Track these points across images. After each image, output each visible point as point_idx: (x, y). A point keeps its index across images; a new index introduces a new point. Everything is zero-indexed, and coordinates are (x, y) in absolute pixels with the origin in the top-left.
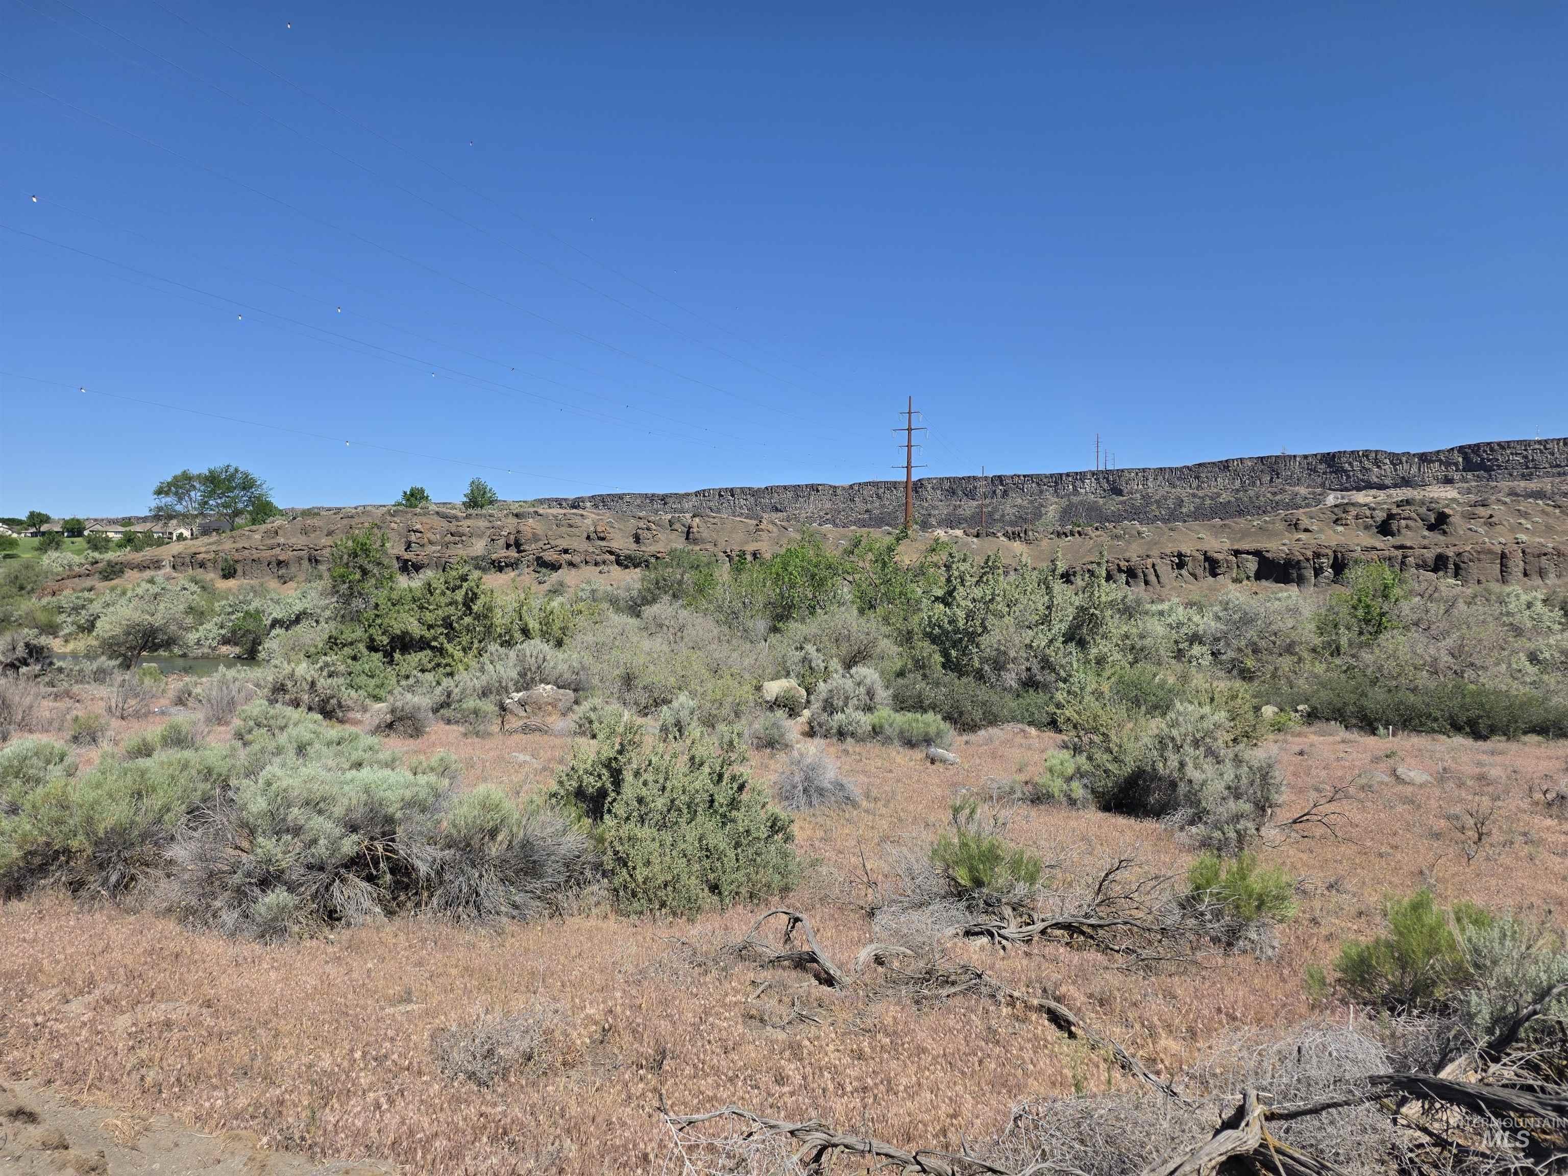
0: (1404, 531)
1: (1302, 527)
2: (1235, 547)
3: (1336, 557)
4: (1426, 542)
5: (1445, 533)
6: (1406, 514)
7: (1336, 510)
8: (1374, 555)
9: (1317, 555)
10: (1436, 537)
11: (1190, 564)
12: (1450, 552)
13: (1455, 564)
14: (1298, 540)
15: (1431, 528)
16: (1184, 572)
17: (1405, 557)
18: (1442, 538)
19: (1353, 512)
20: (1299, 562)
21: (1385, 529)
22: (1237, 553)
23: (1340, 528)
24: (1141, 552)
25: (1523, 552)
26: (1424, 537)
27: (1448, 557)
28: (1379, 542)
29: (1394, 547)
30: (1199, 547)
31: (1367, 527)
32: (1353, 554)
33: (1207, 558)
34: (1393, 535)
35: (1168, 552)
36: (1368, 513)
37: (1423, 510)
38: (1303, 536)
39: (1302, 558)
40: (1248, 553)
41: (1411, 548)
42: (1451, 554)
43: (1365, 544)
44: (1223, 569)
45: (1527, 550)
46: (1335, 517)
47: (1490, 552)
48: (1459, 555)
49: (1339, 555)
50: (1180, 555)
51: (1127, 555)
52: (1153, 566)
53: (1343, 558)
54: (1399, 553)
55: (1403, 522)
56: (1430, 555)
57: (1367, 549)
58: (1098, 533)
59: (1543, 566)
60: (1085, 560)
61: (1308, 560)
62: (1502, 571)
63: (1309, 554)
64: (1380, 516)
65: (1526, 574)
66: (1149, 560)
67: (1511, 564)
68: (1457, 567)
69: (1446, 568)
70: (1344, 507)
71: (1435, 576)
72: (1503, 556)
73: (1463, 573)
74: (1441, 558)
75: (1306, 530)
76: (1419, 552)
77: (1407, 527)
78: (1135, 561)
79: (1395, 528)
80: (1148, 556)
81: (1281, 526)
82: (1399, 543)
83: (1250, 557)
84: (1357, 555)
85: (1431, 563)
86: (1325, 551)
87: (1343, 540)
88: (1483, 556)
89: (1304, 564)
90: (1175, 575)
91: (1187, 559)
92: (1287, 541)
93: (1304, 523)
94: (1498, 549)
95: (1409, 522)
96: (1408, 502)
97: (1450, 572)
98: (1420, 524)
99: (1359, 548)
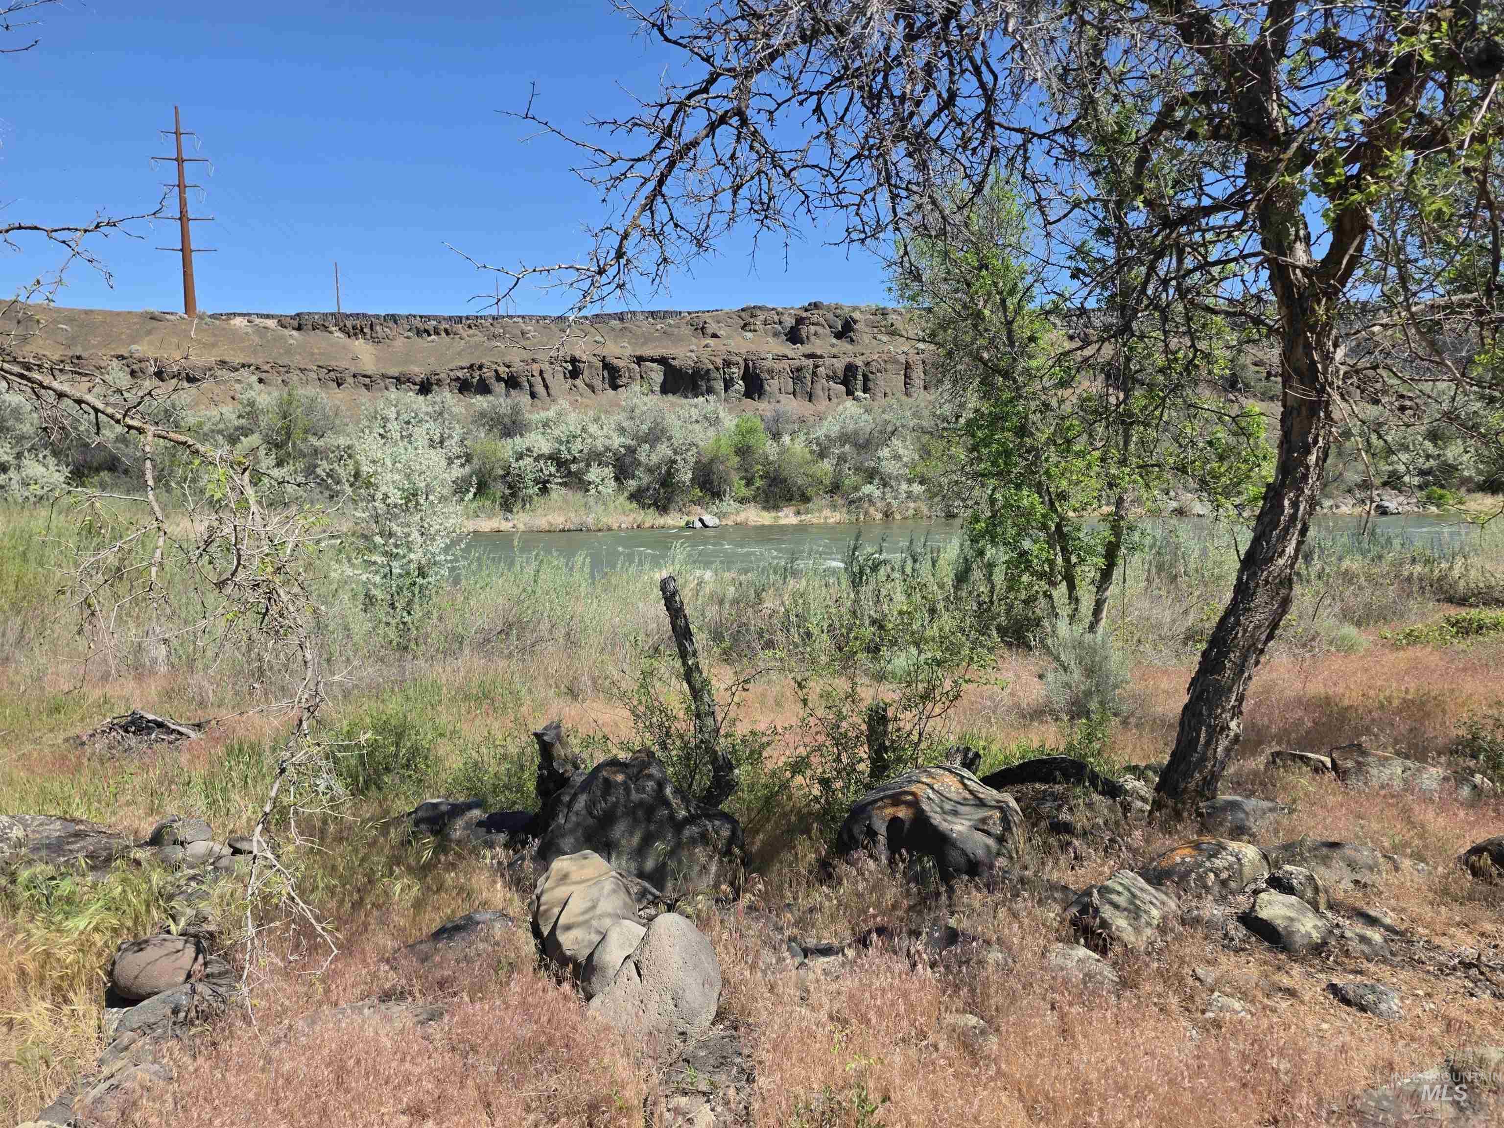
0: (812, 338)
1: (709, 331)
2: (638, 353)
3: (747, 367)
4: (834, 351)
5: (852, 341)
6: (814, 319)
7: (743, 314)
8: (785, 364)
9: (728, 364)
10: (843, 346)
11: (586, 373)
12: (858, 362)
13: (864, 376)
14: (706, 346)
15: (839, 336)
16: (579, 382)
17: (816, 366)
18: (850, 347)
19: (762, 317)
20: (708, 371)
21: (794, 336)
22: (640, 360)
23: (749, 335)
24: (525, 356)
25: (925, 363)
26: (833, 346)
27: (858, 367)
28: (788, 349)
29: (804, 355)
30: (596, 352)
31: (776, 335)
32: (765, 362)
33: (606, 366)
34: (802, 343)
35: (559, 356)
36: (776, 318)
37: (830, 316)
38: (711, 341)
39: (711, 367)
40: (653, 360)
41: (821, 357)
42: (860, 364)
43: (775, 351)
44: (624, 380)
45: (928, 362)
46: (742, 324)
47: (896, 362)
48: (867, 364)
49: (751, 364)
50: (574, 361)
51: (507, 360)
52: (541, 372)
53: (755, 368)
54: (811, 362)
55: (812, 328)
56: (839, 365)
57: (778, 358)
58: (471, 332)
60: (453, 365)
61: (717, 369)
62: (906, 383)
63: (719, 362)
64: (789, 322)
65: (926, 389)
66: (535, 366)
67: (914, 375)
68: (866, 378)
69: (855, 379)
70: (751, 311)
71: (843, 388)
72: (908, 367)
73: (871, 385)
74: (850, 369)
75: (714, 336)
76: (828, 361)
77: (816, 334)
78: (518, 366)
79: (804, 335)
80: (533, 360)
81: (687, 331)
82: (809, 352)
83: (655, 365)
84: (769, 364)
85: (840, 374)
86: (735, 359)
87: (753, 348)
88: (889, 366)
89: (714, 374)
90: (568, 386)
91: (581, 365)
92: (694, 348)
93: (712, 327)
94: (902, 358)
95: (818, 328)
96: (816, 306)
97: (859, 384)
98: (828, 330)
99: (770, 356)
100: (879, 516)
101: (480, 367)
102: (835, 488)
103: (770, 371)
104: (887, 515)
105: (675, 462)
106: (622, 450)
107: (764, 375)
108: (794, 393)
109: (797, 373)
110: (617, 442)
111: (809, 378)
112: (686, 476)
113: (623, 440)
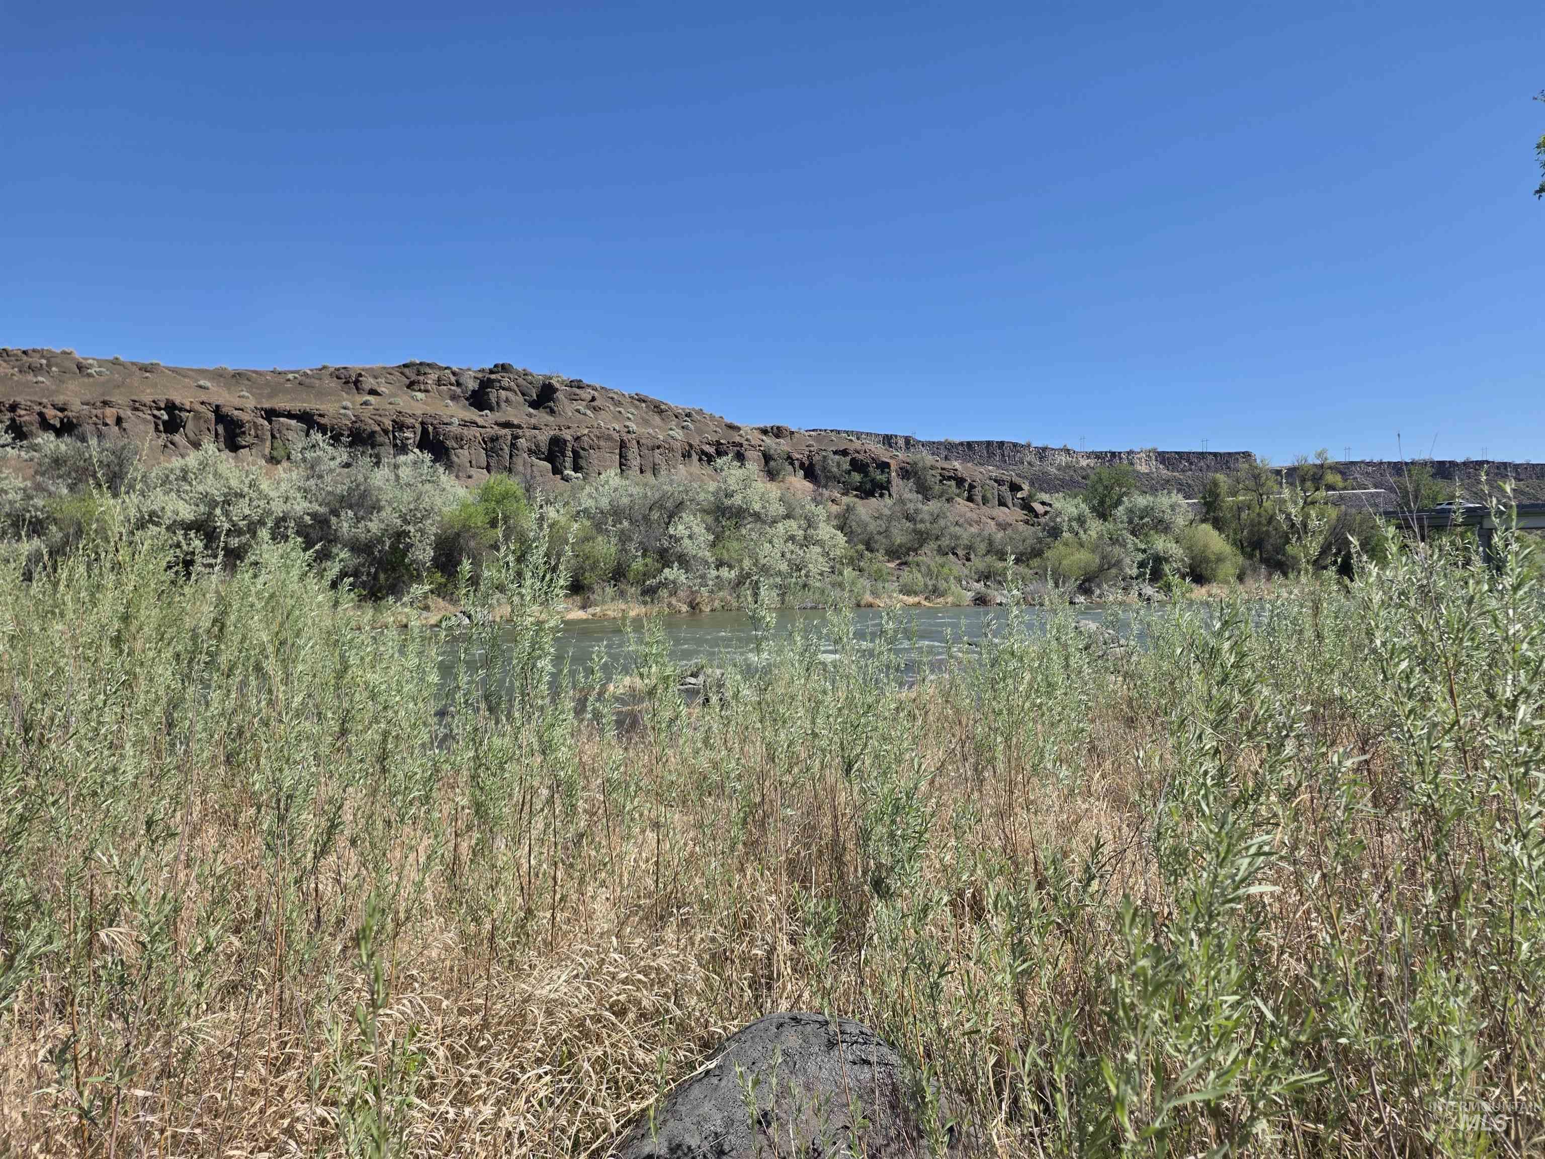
0: (503, 405)
1: (367, 387)
2: (267, 405)
3: (425, 432)
4: (533, 421)
5: (552, 412)
6: (505, 382)
7: (406, 371)
8: (475, 431)
9: (399, 426)
10: (541, 416)
11: (190, 425)
12: (567, 435)
13: (574, 451)
14: (366, 403)
15: (535, 405)
16: (177, 438)
17: (515, 437)
18: (549, 418)
19: (433, 376)
20: (373, 433)
21: (479, 400)
22: (270, 414)
23: (420, 395)
24: (88, 397)
25: (638, 442)
26: (530, 415)
27: (565, 441)
28: (472, 414)
29: (497, 424)
30: (204, 398)
31: (454, 398)
32: (449, 428)
33: (220, 416)
34: (491, 409)
35: (147, 399)
36: (453, 379)
37: (520, 381)
38: (371, 398)
39: (377, 428)
40: (290, 416)
41: (519, 427)
42: (569, 438)
43: (461, 416)
44: (249, 439)
45: (642, 441)
46: (407, 382)
47: (609, 438)
48: (577, 439)
49: (430, 429)
50: (171, 407)
51: (60, 399)
52: (119, 421)
53: (437, 434)
54: (507, 431)
55: (503, 394)
56: (544, 437)
57: (465, 424)
59: (657, 461)
61: (386, 432)
62: (621, 464)
63: (388, 424)
64: (472, 385)
65: (642, 472)
66: (108, 411)
67: (630, 455)
68: (576, 456)
69: (564, 455)
70: (420, 368)
71: (549, 466)
72: (623, 445)
73: (583, 463)
74: (557, 443)
75: (373, 392)
76: (529, 433)
77: (507, 401)
78: (76, 408)
79: (494, 401)
80: (105, 403)
81: (334, 384)
82: (503, 420)
83: (293, 422)
84: (455, 429)
85: (544, 449)
86: (410, 421)
87: (430, 410)
88: (602, 443)
89: (381, 438)
90: (161, 442)
91: (184, 415)
92: (349, 405)
93: (369, 382)
94: (616, 436)
95: (510, 395)
96: (504, 368)
97: (569, 462)
98: (520, 398)
99: (456, 421)
100: (685, 608)
101: (13, 408)
102: (618, 574)
103: (459, 439)
104: (694, 606)
105: (407, 534)
106: (307, 518)
107: (450, 443)
108: (488, 468)
109: (491, 445)
110: (300, 506)
111: (507, 449)
112: (424, 553)
113: (306, 504)
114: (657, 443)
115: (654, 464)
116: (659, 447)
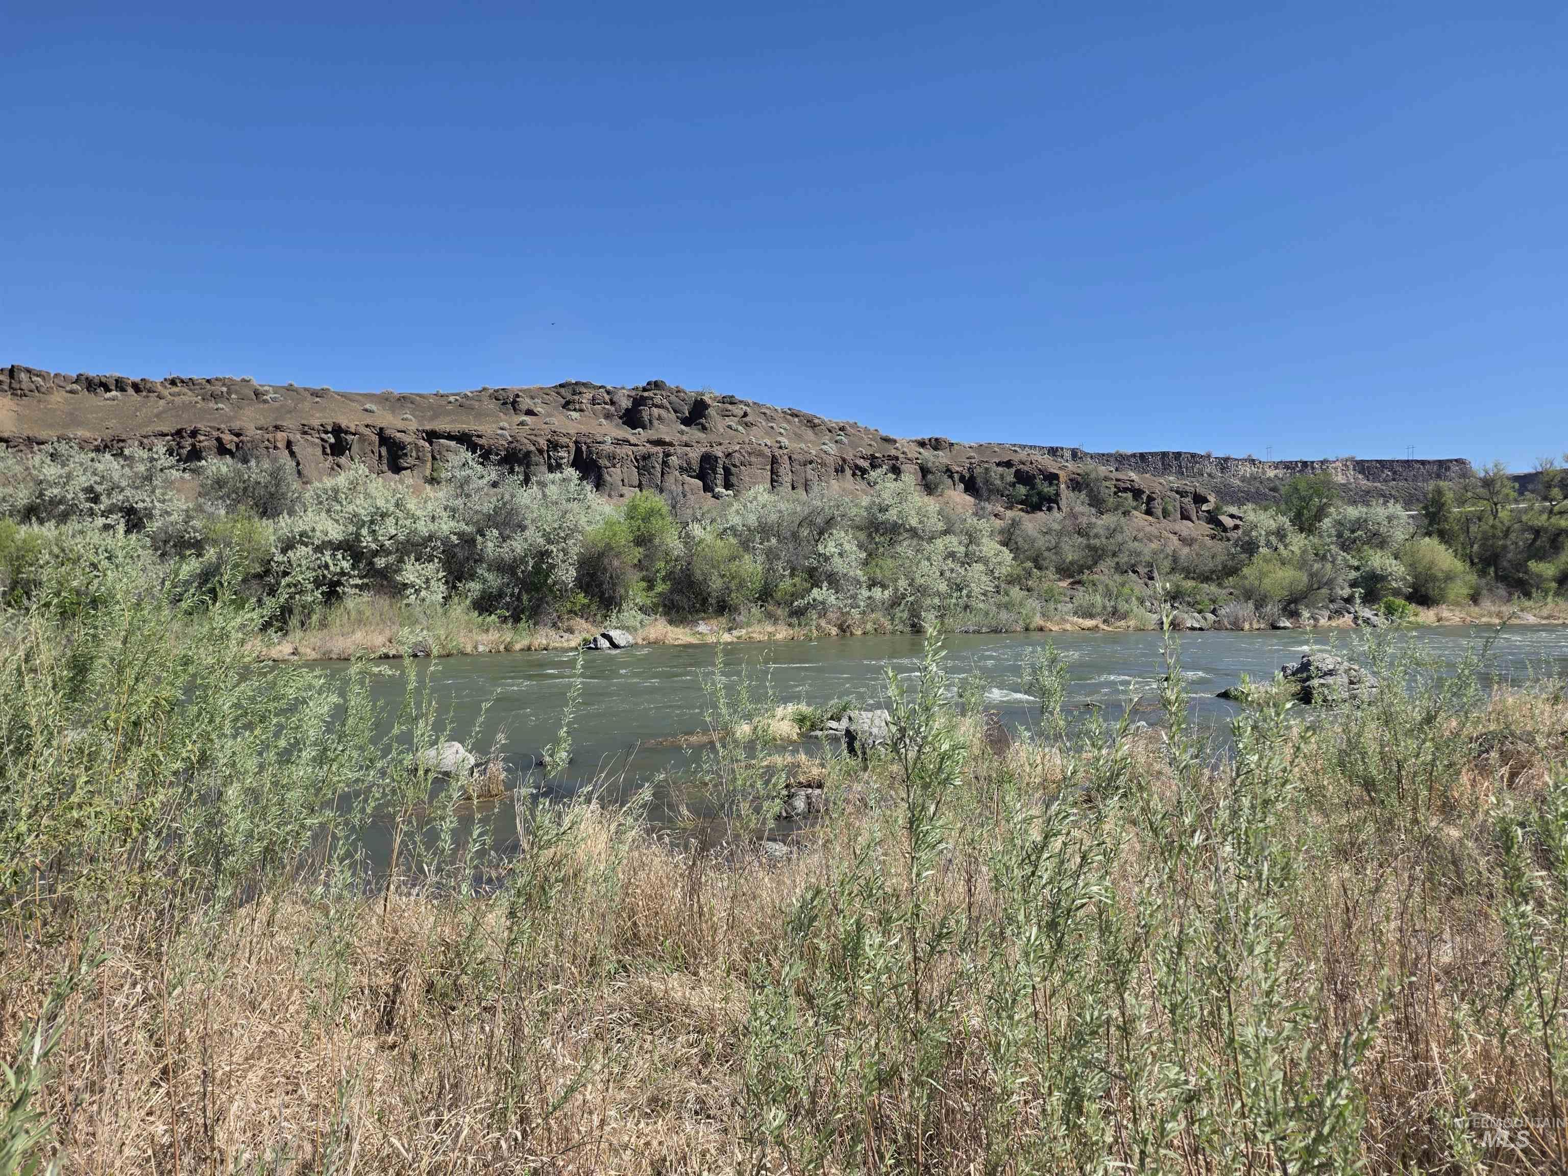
0: (656, 422)
1: (523, 407)
2: (428, 427)
3: (578, 451)
4: (685, 438)
5: (704, 428)
6: (658, 400)
7: (562, 390)
8: (628, 450)
9: (554, 445)
10: (693, 434)
11: (355, 448)
12: (718, 452)
13: (726, 469)
14: (522, 423)
15: (686, 422)
16: (343, 460)
17: (667, 455)
18: (701, 435)
19: (588, 395)
20: (528, 454)
21: (632, 418)
22: (431, 436)
23: (575, 415)
24: (262, 422)
25: (790, 458)
26: (682, 433)
27: (716, 458)
28: (626, 433)
29: (649, 441)
30: (369, 422)
31: (608, 416)
32: (602, 447)
33: (384, 439)
34: (644, 427)
35: (316, 423)
36: (607, 398)
37: (673, 398)
38: (527, 419)
39: (533, 448)
40: (450, 437)
41: (671, 444)
42: (720, 454)
43: (614, 435)
44: (410, 461)
45: (794, 456)
46: (563, 401)
47: (761, 454)
48: (729, 455)
49: (584, 448)
50: (338, 430)
51: (236, 425)
52: (289, 445)
53: (590, 452)
54: (659, 449)
55: (656, 411)
56: (695, 455)
57: (618, 442)
58: (175, 389)
59: (809, 477)
60: (149, 430)
61: (541, 451)
62: (772, 481)
63: (543, 444)
64: (626, 403)
65: (793, 488)
66: (280, 435)
67: (782, 471)
68: (727, 472)
69: (715, 473)
70: (575, 388)
71: (700, 483)
72: (774, 461)
73: (734, 480)
74: (708, 460)
75: (530, 412)
76: (680, 450)
77: (660, 418)
78: (251, 432)
79: (646, 418)
80: (277, 428)
81: (493, 405)
82: (655, 438)
83: (453, 444)
84: (608, 448)
85: (696, 466)
86: (564, 440)
87: (584, 429)
88: (753, 459)
89: (536, 458)
90: (328, 464)
91: (350, 438)
92: (506, 425)
93: (526, 403)
94: (767, 452)
95: (662, 412)
96: (657, 385)
97: (720, 479)
98: (673, 416)
99: (608, 439)
100: (834, 631)
101: (194, 433)
102: (765, 595)
103: (612, 457)
104: (843, 629)
105: (548, 553)
106: (454, 538)
107: (603, 462)
108: (640, 486)
109: (643, 463)
110: (446, 526)
111: (659, 469)
112: (567, 574)
113: (453, 524)
114: (809, 457)
115: (806, 480)
116: (811, 462)
